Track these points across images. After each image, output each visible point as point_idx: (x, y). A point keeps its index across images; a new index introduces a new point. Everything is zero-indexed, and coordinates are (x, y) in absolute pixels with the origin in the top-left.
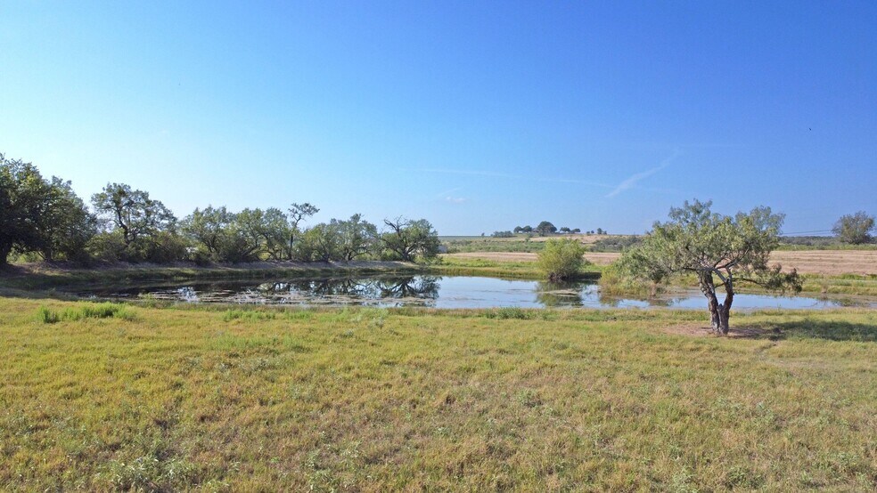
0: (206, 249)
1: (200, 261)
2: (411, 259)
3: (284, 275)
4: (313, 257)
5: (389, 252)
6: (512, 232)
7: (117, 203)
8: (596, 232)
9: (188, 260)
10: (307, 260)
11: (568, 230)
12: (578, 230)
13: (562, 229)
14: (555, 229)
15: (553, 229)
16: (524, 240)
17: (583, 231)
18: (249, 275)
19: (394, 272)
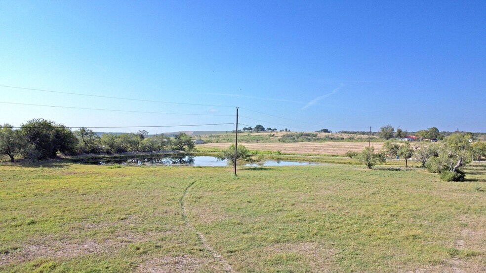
0: (109, 148)
1: (108, 152)
2: (183, 150)
3: (138, 157)
4: (146, 150)
5: (175, 147)
6: (242, 130)
7: (83, 134)
8: (285, 130)
9: (103, 152)
10: (144, 151)
11: (271, 129)
12: (276, 129)
13: (267, 129)
14: (264, 129)
15: (263, 129)
16: (247, 134)
17: (278, 130)
18: (126, 157)
19: (177, 155)
